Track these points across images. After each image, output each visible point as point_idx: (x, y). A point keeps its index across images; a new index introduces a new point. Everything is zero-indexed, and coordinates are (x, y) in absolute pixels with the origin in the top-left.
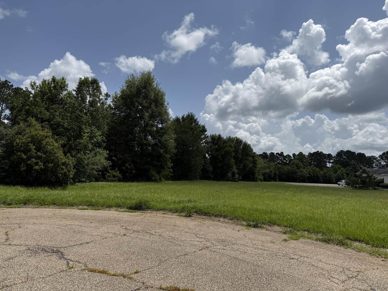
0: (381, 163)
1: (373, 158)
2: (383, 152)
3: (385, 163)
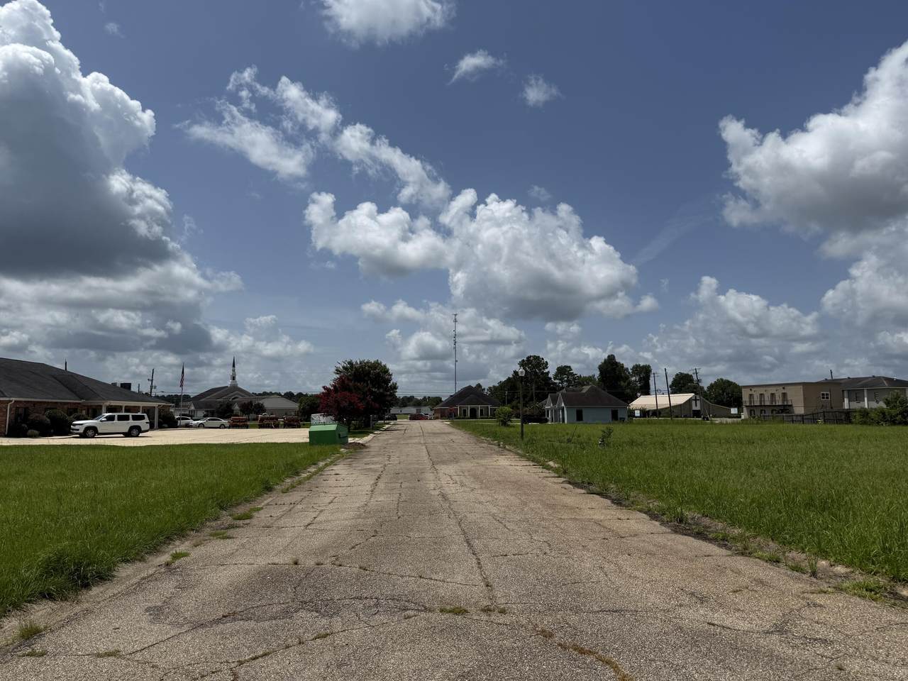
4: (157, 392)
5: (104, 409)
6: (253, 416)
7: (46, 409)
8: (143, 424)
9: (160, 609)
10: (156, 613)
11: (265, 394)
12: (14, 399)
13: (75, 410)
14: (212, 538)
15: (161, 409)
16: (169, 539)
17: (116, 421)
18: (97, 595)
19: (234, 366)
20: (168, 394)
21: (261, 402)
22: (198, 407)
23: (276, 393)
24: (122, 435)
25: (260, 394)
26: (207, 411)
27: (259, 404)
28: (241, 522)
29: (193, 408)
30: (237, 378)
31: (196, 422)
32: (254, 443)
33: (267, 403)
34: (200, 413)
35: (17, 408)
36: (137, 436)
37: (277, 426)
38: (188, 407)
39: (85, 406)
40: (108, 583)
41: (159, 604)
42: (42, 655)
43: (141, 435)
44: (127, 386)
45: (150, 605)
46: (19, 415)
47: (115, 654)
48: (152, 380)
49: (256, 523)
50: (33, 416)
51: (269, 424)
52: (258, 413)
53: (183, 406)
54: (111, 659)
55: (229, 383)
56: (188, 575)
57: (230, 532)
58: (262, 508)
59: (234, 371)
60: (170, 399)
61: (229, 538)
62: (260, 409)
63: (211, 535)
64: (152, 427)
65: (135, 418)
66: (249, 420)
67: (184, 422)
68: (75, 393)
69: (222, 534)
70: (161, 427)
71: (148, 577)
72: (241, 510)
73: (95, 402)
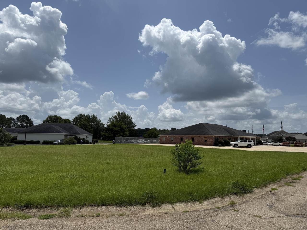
0: (17, 123)
1: (12, 119)
2: (20, 115)
3: (20, 124)
4: (255, 133)
5: (239, 138)
6: (291, 142)
7: (223, 138)
8: (252, 143)
9: (271, 206)
10: (271, 207)
11: (295, 133)
12: (214, 135)
13: (231, 139)
14: (285, 185)
15: (257, 139)
16: (269, 183)
17: (243, 142)
18: (249, 197)
19: (281, 123)
20: (258, 134)
21: (294, 136)
22: (269, 138)
23: (300, 133)
24: (245, 147)
25: (293, 134)
26: (273, 140)
27: (293, 137)
28: (296, 181)
29: (267, 138)
30: (283, 127)
31: (270, 143)
32: (294, 152)
33: (297, 137)
34: (270, 141)
35: (215, 138)
36: (250, 147)
37: (302, 146)
38: (266, 138)
39: (233, 137)
40: (252, 194)
41: (271, 204)
42: (237, 211)
43: (251, 147)
44: (245, 131)
45: (267, 204)
46: (216, 140)
47: (259, 217)
48: (253, 129)
49: (302, 182)
50: (219, 140)
51: (299, 145)
52: (293, 141)
53: (264, 138)
54: (259, 218)
55: (280, 129)
56: (279, 196)
57: (292, 184)
58: (304, 177)
59: (282, 125)
60: (259, 135)
61: (292, 186)
62: (294, 139)
63: (285, 184)
64: (255, 145)
65: (249, 141)
66: (290, 143)
67: (265, 143)
68: (230, 133)
69: (289, 184)
70: (257, 145)
71: (265, 194)
72: (295, 176)
73: (236, 136)
